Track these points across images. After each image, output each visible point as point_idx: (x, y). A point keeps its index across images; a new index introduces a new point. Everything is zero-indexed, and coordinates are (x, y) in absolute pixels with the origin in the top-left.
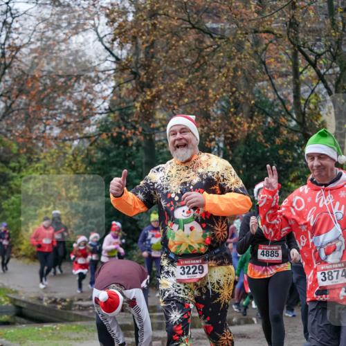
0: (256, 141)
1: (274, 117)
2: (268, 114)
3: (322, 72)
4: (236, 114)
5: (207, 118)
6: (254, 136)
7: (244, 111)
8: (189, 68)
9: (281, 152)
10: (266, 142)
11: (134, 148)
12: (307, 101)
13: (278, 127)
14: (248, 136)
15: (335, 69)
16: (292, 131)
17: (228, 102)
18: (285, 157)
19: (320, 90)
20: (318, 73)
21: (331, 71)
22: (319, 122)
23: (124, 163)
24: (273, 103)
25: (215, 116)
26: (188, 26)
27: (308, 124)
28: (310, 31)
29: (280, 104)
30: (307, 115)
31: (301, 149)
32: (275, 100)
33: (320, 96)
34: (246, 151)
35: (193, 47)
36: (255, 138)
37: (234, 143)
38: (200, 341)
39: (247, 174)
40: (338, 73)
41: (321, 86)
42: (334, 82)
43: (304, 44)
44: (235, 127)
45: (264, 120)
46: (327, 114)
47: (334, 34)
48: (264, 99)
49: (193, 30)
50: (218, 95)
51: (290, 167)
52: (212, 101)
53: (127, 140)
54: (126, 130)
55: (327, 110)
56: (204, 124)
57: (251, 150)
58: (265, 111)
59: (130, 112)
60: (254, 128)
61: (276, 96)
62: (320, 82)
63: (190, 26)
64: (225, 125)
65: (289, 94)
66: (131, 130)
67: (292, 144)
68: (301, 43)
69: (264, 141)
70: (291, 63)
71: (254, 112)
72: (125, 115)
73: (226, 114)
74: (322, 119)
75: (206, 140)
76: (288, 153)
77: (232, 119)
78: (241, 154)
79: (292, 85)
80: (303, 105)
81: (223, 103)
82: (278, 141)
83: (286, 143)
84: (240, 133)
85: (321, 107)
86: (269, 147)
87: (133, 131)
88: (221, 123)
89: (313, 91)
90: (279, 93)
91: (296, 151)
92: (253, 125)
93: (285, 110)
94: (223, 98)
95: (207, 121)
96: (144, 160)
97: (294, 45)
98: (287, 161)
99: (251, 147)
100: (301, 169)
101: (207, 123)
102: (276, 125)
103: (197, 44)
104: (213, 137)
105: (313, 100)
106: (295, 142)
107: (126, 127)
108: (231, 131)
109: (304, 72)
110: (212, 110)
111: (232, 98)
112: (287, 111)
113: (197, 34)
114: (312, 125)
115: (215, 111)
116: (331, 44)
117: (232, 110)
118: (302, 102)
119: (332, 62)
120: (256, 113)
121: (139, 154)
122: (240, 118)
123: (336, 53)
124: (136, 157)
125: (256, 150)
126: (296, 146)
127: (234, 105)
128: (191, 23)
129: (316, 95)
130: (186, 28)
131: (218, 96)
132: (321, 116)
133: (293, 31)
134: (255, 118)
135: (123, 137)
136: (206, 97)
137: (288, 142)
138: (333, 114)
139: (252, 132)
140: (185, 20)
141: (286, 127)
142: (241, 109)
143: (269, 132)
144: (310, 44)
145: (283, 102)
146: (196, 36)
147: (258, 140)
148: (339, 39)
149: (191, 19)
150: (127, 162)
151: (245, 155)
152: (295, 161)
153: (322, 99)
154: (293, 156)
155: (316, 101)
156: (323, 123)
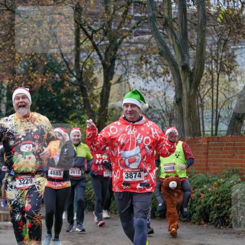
0: (47, 91)
1: (61, 74)
2: (56, 72)
3: (96, 43)
4: (33, 71)
5: (13, 74)
6: (45, 87)
7: (39, 69)
8: (4, 38)
9: (64, 99)
10: (54, 92)
12: (85, 63)
14: (42, 87)
15: (106, 42)
16: (72, 84)
17: (29, 63)
18: (67, 102)
19: (94, 55)
20: (94, 44)
21: (103, 43)
22: (93, 78)
24: (61, 64)
25: (19, 72)
26: (4, 9)
27: (84, 80)
28: (89, 14)
29: (66, 65)
30: (84, 73)
31: (78, 97)
32: (62, 62)
33: (94, 60)
34: (40, 97)
35: (7, 23)
40: (108, 44)
41: (95, 53)
42: (104, 51)
43: (85, 23)
44: (33, 80)
45: (53, 76)
46: (98, 73)
47: (106, 17)
48: (54, 61)
49: (8, 12)
50: (22, 57)
51: (70, 109)
52: (17, 61)
55: (98, 70)
56: (10, 78)
57: (43, 97)
58: (54, 70)
60: (46, 81)
61: (63, 60)
62: (95, 50)
63: (6, 8)
64: (26, 78)
65: (72, 58)
67: (73, 93)
68: (83, 22)
69: (52, 91)
70: (74, 37)
71: (46, 70)
73: (26, 73)
74: (94, 76)
75: (12, 89)
76: (69, 100)
77: (31, 75)
78: (36, 100)
79: (75, 52)
80: (81, 66)
81: (26, 63)
82: (62, 91)
83: (67, 93)
84: (36, 85)
85: (94, 68)
86: (56, 95)
88: (23, 77)
89: (89, 56)
90: (65, 58)
91: (75, 98)
92: (45, 79)
93: (68, 69)
94: (25, 60)
95: (14, 76)
97: (78, 24)
98: (67, 105)
99: (43, 95)
100: (78, 112)
101: (13, 77)
102: (62, 80)
103: (10, 21)
105: (89, 63)
108: (29, 83)
109: (84, 43)
110: (17, 68)
111: (32, 60)
112: (70, 70)
113: (10, 14)
114: (87, 80)
115: (20, 69)
116: (104, 24)
117: (31, 68)
118: (81, 64)
119: (104, 36)
120: (48, 71)
122: (36, 74)
123: (107, 30)
125: (46, 97)
127: (33, 65)
128: (6, 7)
129: (91, 59)
130: (3, 10)
131: (22, 59)
132: (94, 74)
133: (78, 14)
134: (46, 75)
136: (13, 59)
137: (69, 92)
138: (102, 73)
139: (45, 85)
140: (2, 4)
141: (69, 81)
142: (37, 67)
143: (56, 85)
144: (89, 23)
145: (67, 64)
146: (10, 16)
147: (48, 90)
148: (110, 20)
149: (7, 4)
151: (38, 100)
152: (74, 106)
153: (95, 63)
154: (72, 102)
155: (91, 64)
156: (95, 79)
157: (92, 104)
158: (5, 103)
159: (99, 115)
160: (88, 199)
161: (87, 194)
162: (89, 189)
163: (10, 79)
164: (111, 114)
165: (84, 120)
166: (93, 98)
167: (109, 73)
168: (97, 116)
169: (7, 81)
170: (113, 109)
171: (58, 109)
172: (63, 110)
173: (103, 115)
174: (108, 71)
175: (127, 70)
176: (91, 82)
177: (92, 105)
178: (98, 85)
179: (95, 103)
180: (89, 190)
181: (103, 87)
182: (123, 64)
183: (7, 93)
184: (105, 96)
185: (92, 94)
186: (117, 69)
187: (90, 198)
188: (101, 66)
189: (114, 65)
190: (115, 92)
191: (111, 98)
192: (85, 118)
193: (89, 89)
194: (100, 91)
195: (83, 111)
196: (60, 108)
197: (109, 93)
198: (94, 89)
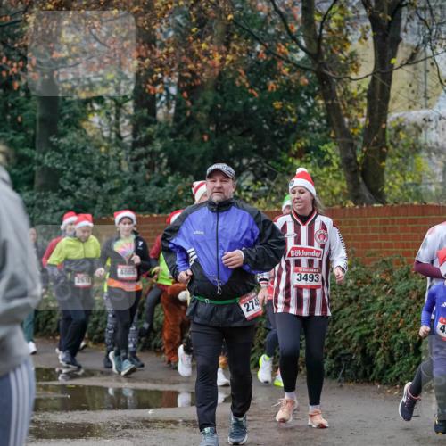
0: (234, 85)
1: (267, 44)
2: (256, 39)
4: (200, 36)
5: (150, 44)
6: (231, 75)
7: (216, 32)
9: (277, 105)
10: (251, 88)
11: (22, 94)
12: (326, 17)
13: (274, 61)
14: (221, 76)
16: (298, 68)
17: (188, 17)
18: (285, 113)
22: (346, 54)
23: (5, 119)
24: (266, 19)
25: (164, 40)
27: (325, 57)
29: (279, 21)
30: (324, 41)
31: (312, 101)
32: (269, 14)
33: (350, 9)
34: (216, 100)
36: (233, 79)
37: (195, 87)
38: (129, 431)
39: (215, 141)
44: (199, 59)
45: (249, 48)
46: (360, 40)
48: (250, 12)
50: (171, 4)
51: (293, 130)
52: (159, 13)
53: (11, 78)
54: (9, 63)
55: (359, 33)
56: (144, 54)
57: (225, 100)
58: (251, 34)
59: (17, 30)
60: (232, 61)
61: (272, 8)
64: (181, 55)
65: (294, 4)
66: (18, 62)
67: (299, 89)
69: (247, 85)
71: (232, 35)
72: (9, 36)
73: (183, 36)
74: (350, 49)
75: (148, 82)
76: (289, 107)
77: (194, 46)
78: (207, 107)
80: (318, 25)
81: (179, 18)
82: (271, 84)
84: (207, 70)
85: (349, 27)
86: (257, 95)
87: (21, 64)
88: (174, 53)
90: (277, 3)
91: (304, 104)
92: (229, 57)
93: (286, 32)
94: (179, 10)
95: (151, 48)
96: (38, 115)
98: (286, 120)
99: (225, 95)
100: (312, 135)
101: (149, 52)
102: (269, 59)
104: (160, 75)
105: (337, 17)
106: (302, 88)
107: (8, 58)
108: (191, 66)
110: (158, 30)
111: (195, 9)
112: (289, 33)
114: (333, 58)
115: (164, 31)
117: (194, 30)
118: (318, 19)
120: (235, 37)
121: (30, 105)
122: (207, 44)
124: (25, 110)
125: (233, 101)
126: (303, 95)
127: (197, 21)
129: (341, 7)
131: (170, 6)
132: (350, 43)
134: (233, 45)
135: (4, 74)
136: (150, 7)
137: (291, 88)
138: (370, 40)
139: (228, 67)
141: (288, 62)
142: (210, 28)
143: (257, 70)
145: (284, 18)
147: (237, 83)
150: (9, 117)
151: (214, 108)
152: (301, 121)
153: (351, 15)
154: (298, 113)
155: (342, 18)
156: (353, 55)
157: (348, 116)
158: (128, 117)
159: (365, 144)
160: (342, 352)
161: (342, 338)
162: (345, 326)
163: (141, 58)
164: (395, 142)
165: (327, 157)
166: (349, 103)
167: (388, 39)
168: (360, 146)
169: (136, 62)
170: (399, 129)
171: (262, 128)
172: (276, 133)
173: (376, 144)
174: (385, 35)
175: (430, 33)
176: (342, 62)
177: (346, 120)
178: (362, 68)
179: (354, 113)
180: (345, 331)
181: (374, 74)
182: (421, 19)
183: (135, 91)
184: (379, 96)
185: (346, 93)
186: (405, 31)
187: (348, 350)
188: (369, 24)
189: (399, 20)
190: (403, 88)
191: (394, 102)
192: (330, 150)
193: (339, 79)
194: (365, 84)
195: (324, 134)
196: (266, 127)
197: (389, 89)
198: (351, 79)
